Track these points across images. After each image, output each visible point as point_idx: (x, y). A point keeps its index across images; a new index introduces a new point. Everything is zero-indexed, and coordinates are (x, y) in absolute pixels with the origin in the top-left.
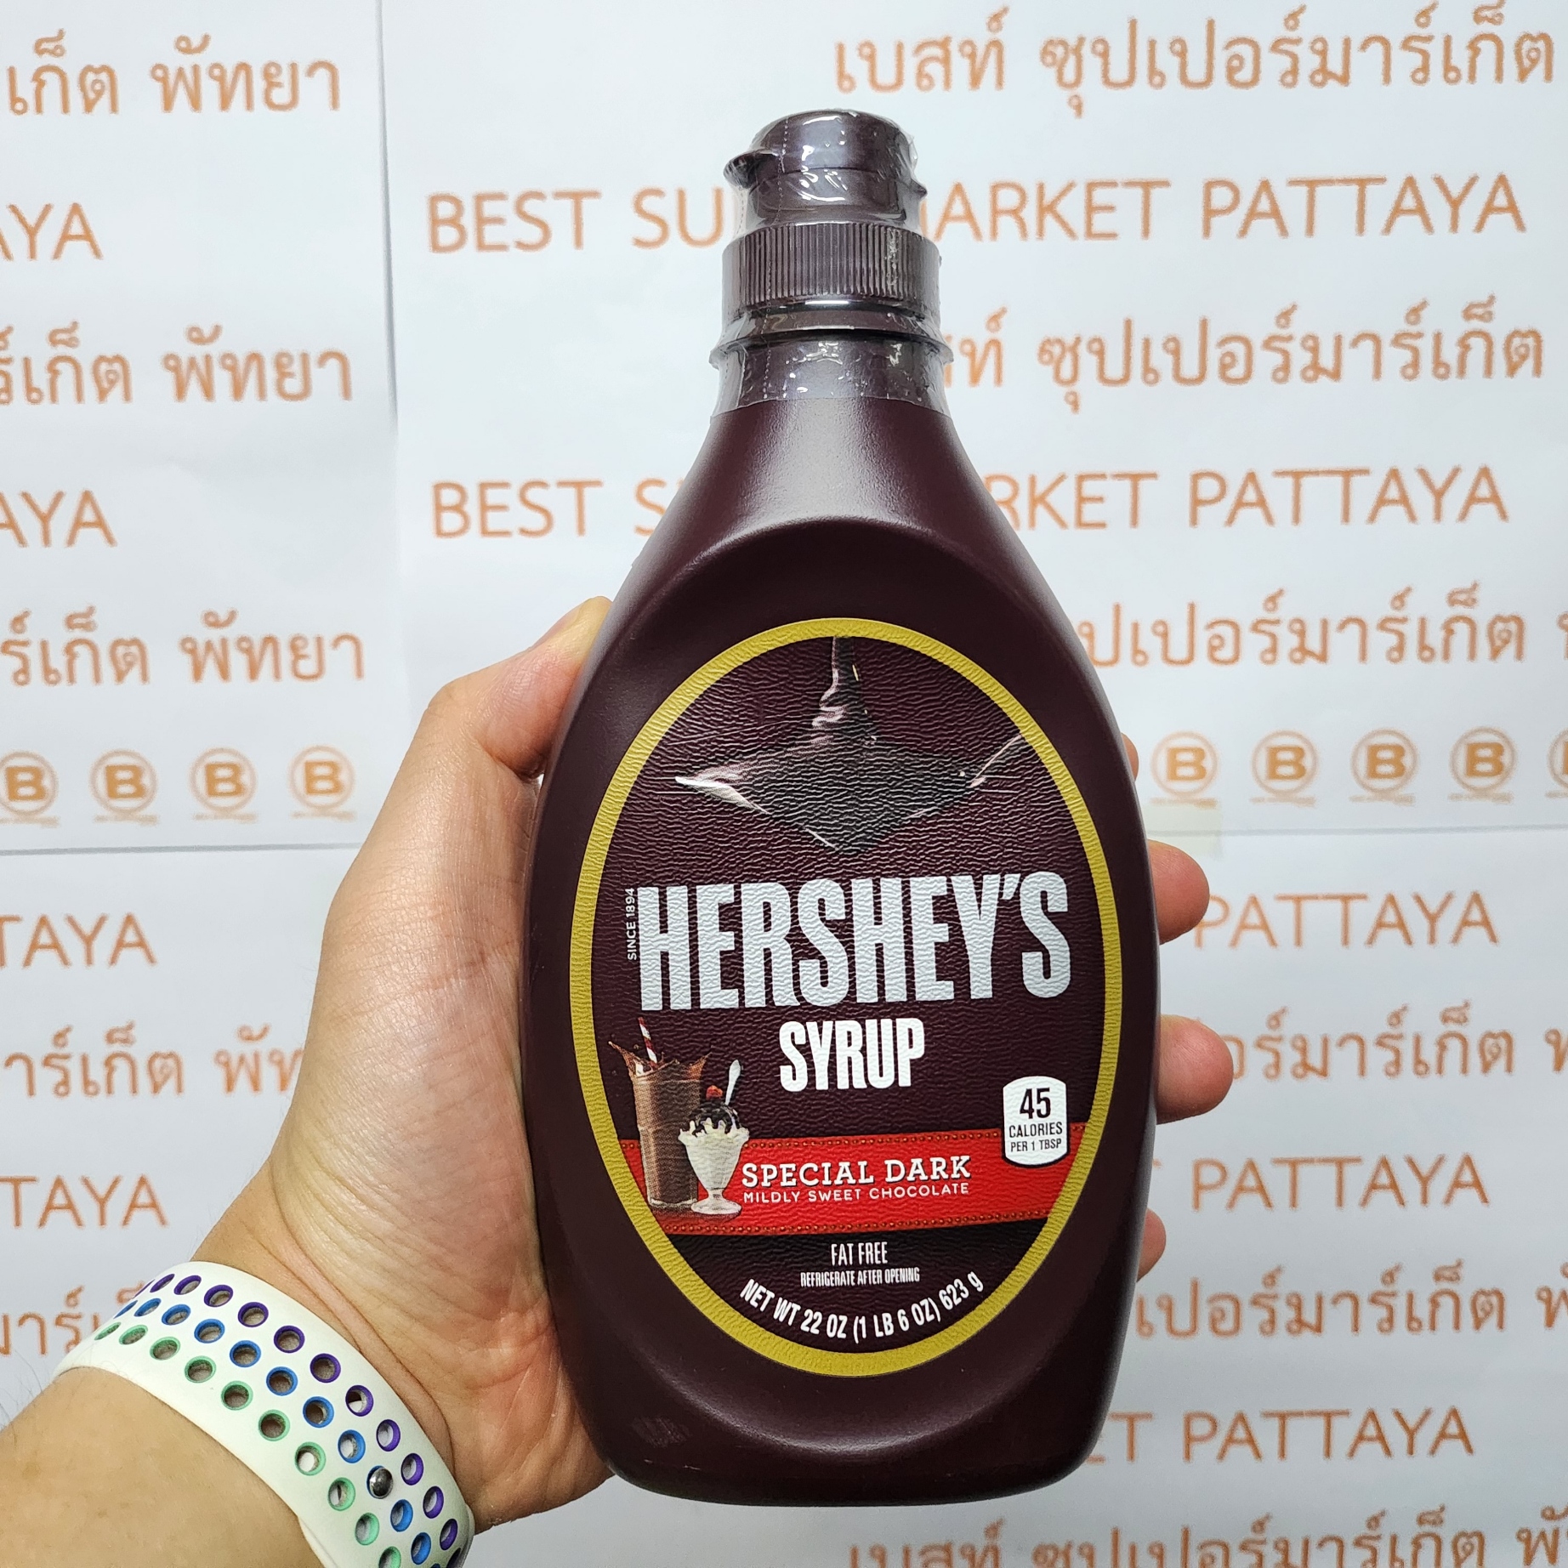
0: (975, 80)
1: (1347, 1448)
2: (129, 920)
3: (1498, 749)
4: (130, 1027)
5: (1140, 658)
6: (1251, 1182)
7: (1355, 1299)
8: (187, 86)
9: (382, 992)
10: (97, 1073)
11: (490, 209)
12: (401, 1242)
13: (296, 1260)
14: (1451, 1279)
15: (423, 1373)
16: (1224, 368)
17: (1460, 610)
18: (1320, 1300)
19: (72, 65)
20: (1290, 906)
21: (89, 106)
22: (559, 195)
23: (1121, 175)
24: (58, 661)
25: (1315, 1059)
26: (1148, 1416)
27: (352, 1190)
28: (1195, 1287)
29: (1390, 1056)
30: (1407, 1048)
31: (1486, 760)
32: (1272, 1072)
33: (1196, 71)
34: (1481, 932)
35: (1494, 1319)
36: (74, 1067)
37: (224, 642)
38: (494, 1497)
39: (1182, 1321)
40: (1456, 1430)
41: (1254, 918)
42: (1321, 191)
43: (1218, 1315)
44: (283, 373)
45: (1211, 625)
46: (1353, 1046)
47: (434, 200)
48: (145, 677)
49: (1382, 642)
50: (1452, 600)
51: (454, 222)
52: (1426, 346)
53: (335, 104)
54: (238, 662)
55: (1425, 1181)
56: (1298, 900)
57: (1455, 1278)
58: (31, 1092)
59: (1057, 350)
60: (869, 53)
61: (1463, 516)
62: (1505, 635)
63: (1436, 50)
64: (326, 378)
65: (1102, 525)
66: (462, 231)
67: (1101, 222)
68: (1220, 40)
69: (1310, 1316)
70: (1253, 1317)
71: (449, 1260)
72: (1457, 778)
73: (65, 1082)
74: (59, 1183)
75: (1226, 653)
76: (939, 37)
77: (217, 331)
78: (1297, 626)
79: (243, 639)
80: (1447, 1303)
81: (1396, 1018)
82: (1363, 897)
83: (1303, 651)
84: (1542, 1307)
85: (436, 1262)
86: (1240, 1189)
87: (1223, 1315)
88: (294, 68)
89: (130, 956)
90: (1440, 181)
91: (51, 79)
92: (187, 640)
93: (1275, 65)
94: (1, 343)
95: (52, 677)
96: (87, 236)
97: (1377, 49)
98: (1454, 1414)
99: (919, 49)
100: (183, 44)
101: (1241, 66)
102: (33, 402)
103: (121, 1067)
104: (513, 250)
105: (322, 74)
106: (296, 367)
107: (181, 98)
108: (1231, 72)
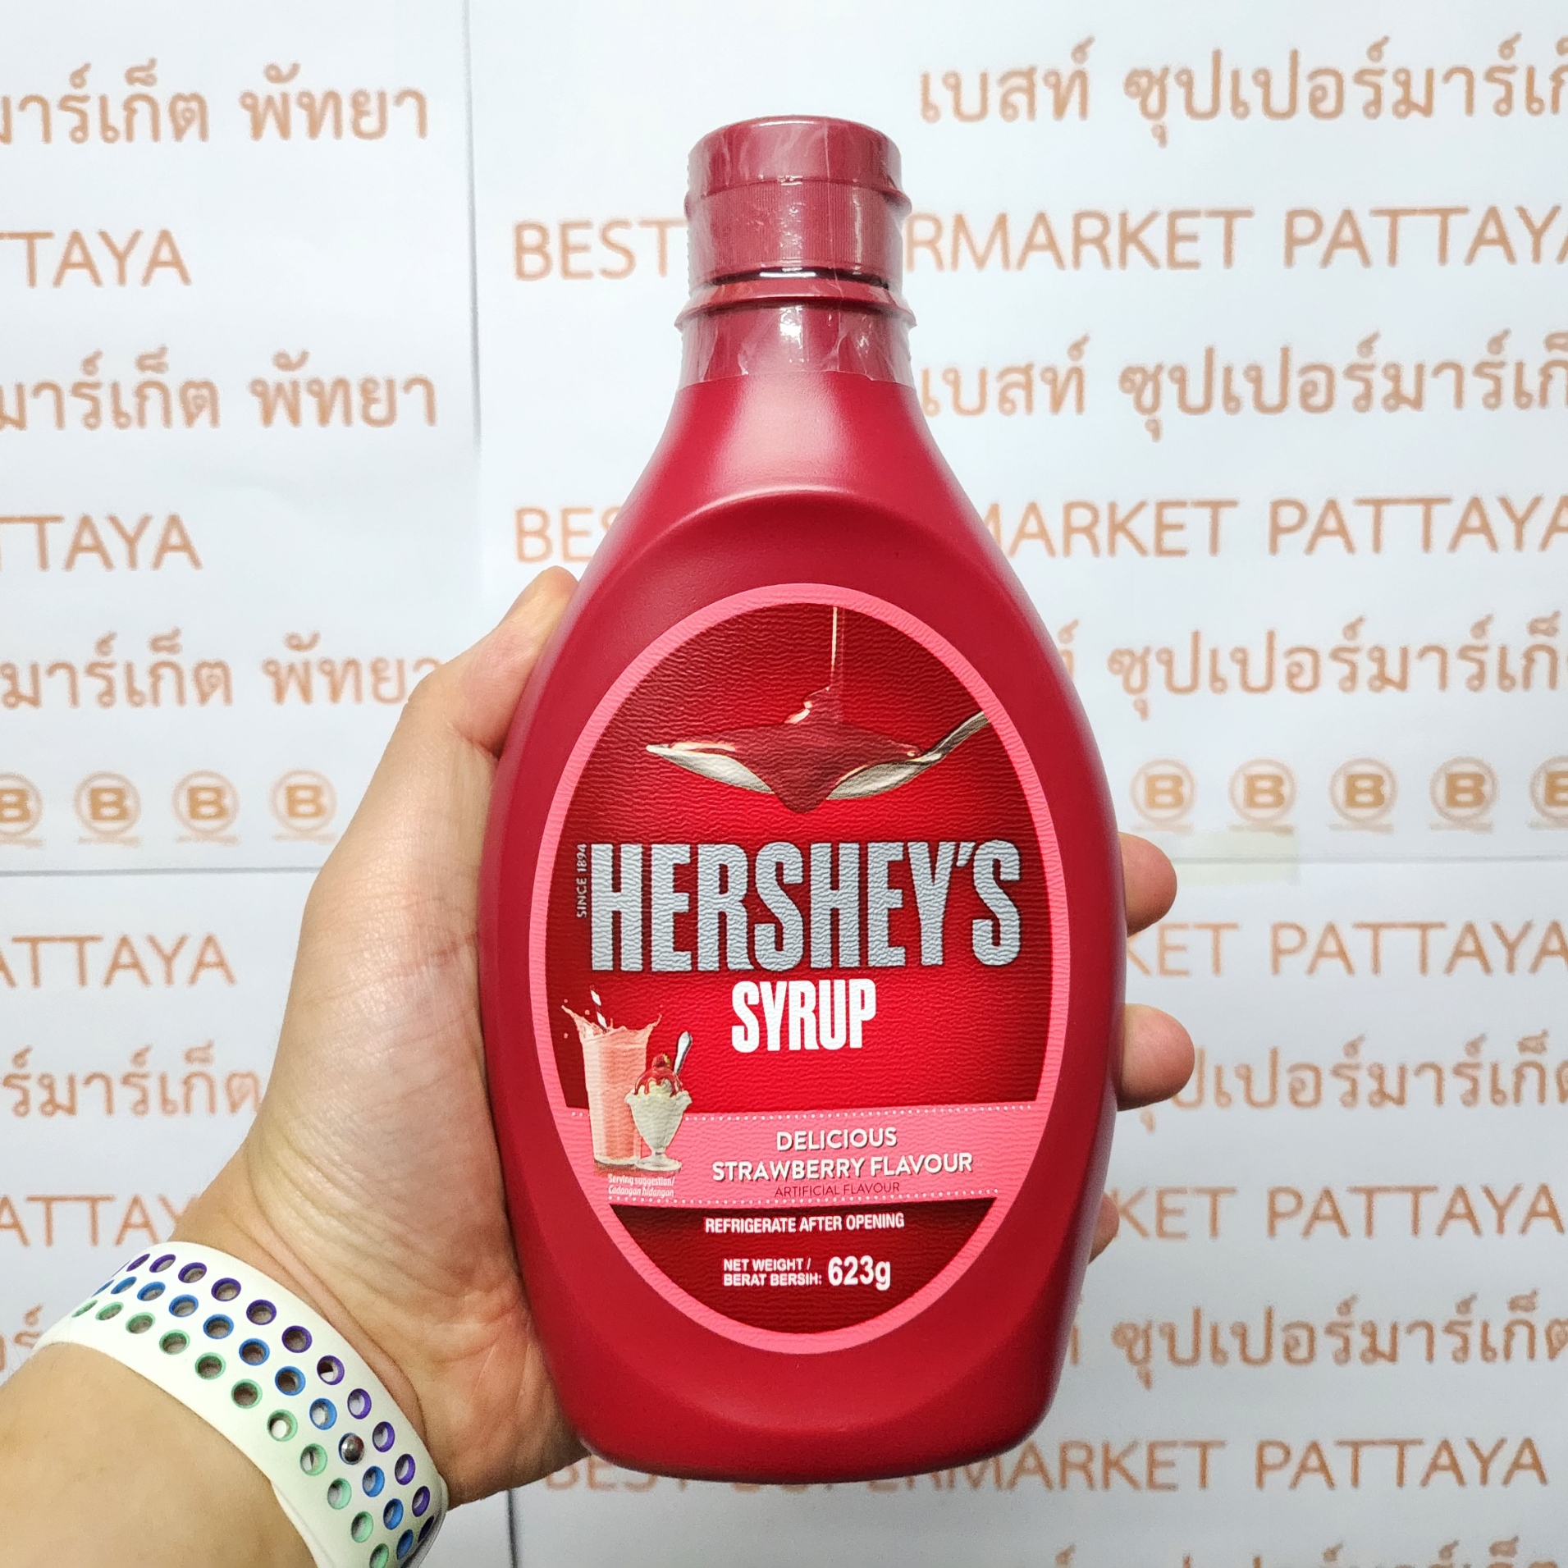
0: (1059, 110)
1: (1419, 1477)
2: (210, 940)
4: (209, 1046)
5: (1219, 685)
6: (1326, 1210)
7: (1429, 1328)
8: (276, 114)
10: (176, 1092)
11: (575, 236)
13: (265, 1236)
14: (1526, 1309)
16: (1305, 396)
17: (1541, 639)
18: (1394, 1329)
19: (162, 93)
20: (1368, 934)
21: (179, 133)
22: (645, 223)
23: (1204, 204)
24: (143, 683)
25: (1392, 1087)
26: (1221, 1444)
27: (318, 1169)
28: (1269, 1315)
29: (1468, 1085)
30: (1484, 1077)
31: (1564, 789)
32: (1349, 1099)
33: (1280, 101)
34: (1560, 960)
36: (152, 1086)
37: (307, 665)
39: (1256, 1349)
40: (1530, 1459)
41: (1331, 946)
42: (1403, 221)
43: (1292, 1343)
44: (368, 398)
45: (1292, 652)
46: (1430, 1075)
47: (520, 229)
48: (228, 699)
49: (1461, 670)
50: (1533, 629)
51: (540, 249)
52: (1508, 375)
53: (422, 129)
54: (320, 684)
55: (1501, 1210)
56: (1376, 928)
57: (1531, 1307)
58: (110, 1110)
59: (1138, 378)
60: (954, 84)
61: (1544, 545)
63: (1519, 81)
64: (411, 403)
65: (1182, 553)
66: (547, 258)
67: (1184, 251)
68: (1304, 70)
69: (1384, 1344)
70: (1328, 1346)
71: (413, 1238)
72: (1537, 805)
73: (144, 1101)
74: (136, 1201)
75: (1305, 680)
76: (1023, 66)
77: (304, 357)
78: (1377, 654)
79: (326, 662)
80: (1522, 1333)
81: (1474, 1046)
82: (1442, 925)
83: (1383, 678)
85: (399, 1238)
86: (1316, 1217)
87: (1297, 1343)
88: (382, 96)
89: (210, 976)
90: (1522, 212)
91: (142, 107)
92: (269, 663)
93: (1358, 96)
94: (90, 368)
95: (137, 699)
96: (176, 262)
97: (1460, 80)
98: (1528, 1443)
99: (1004, 79)
100: (273, 73)
101: (1324, 96)
102: (121, 426)
103: (200, 1086)
104: (598, 278)
105: (410, 102)
106: (382, 393)
107: (270, 126)
108: (1314, 102)
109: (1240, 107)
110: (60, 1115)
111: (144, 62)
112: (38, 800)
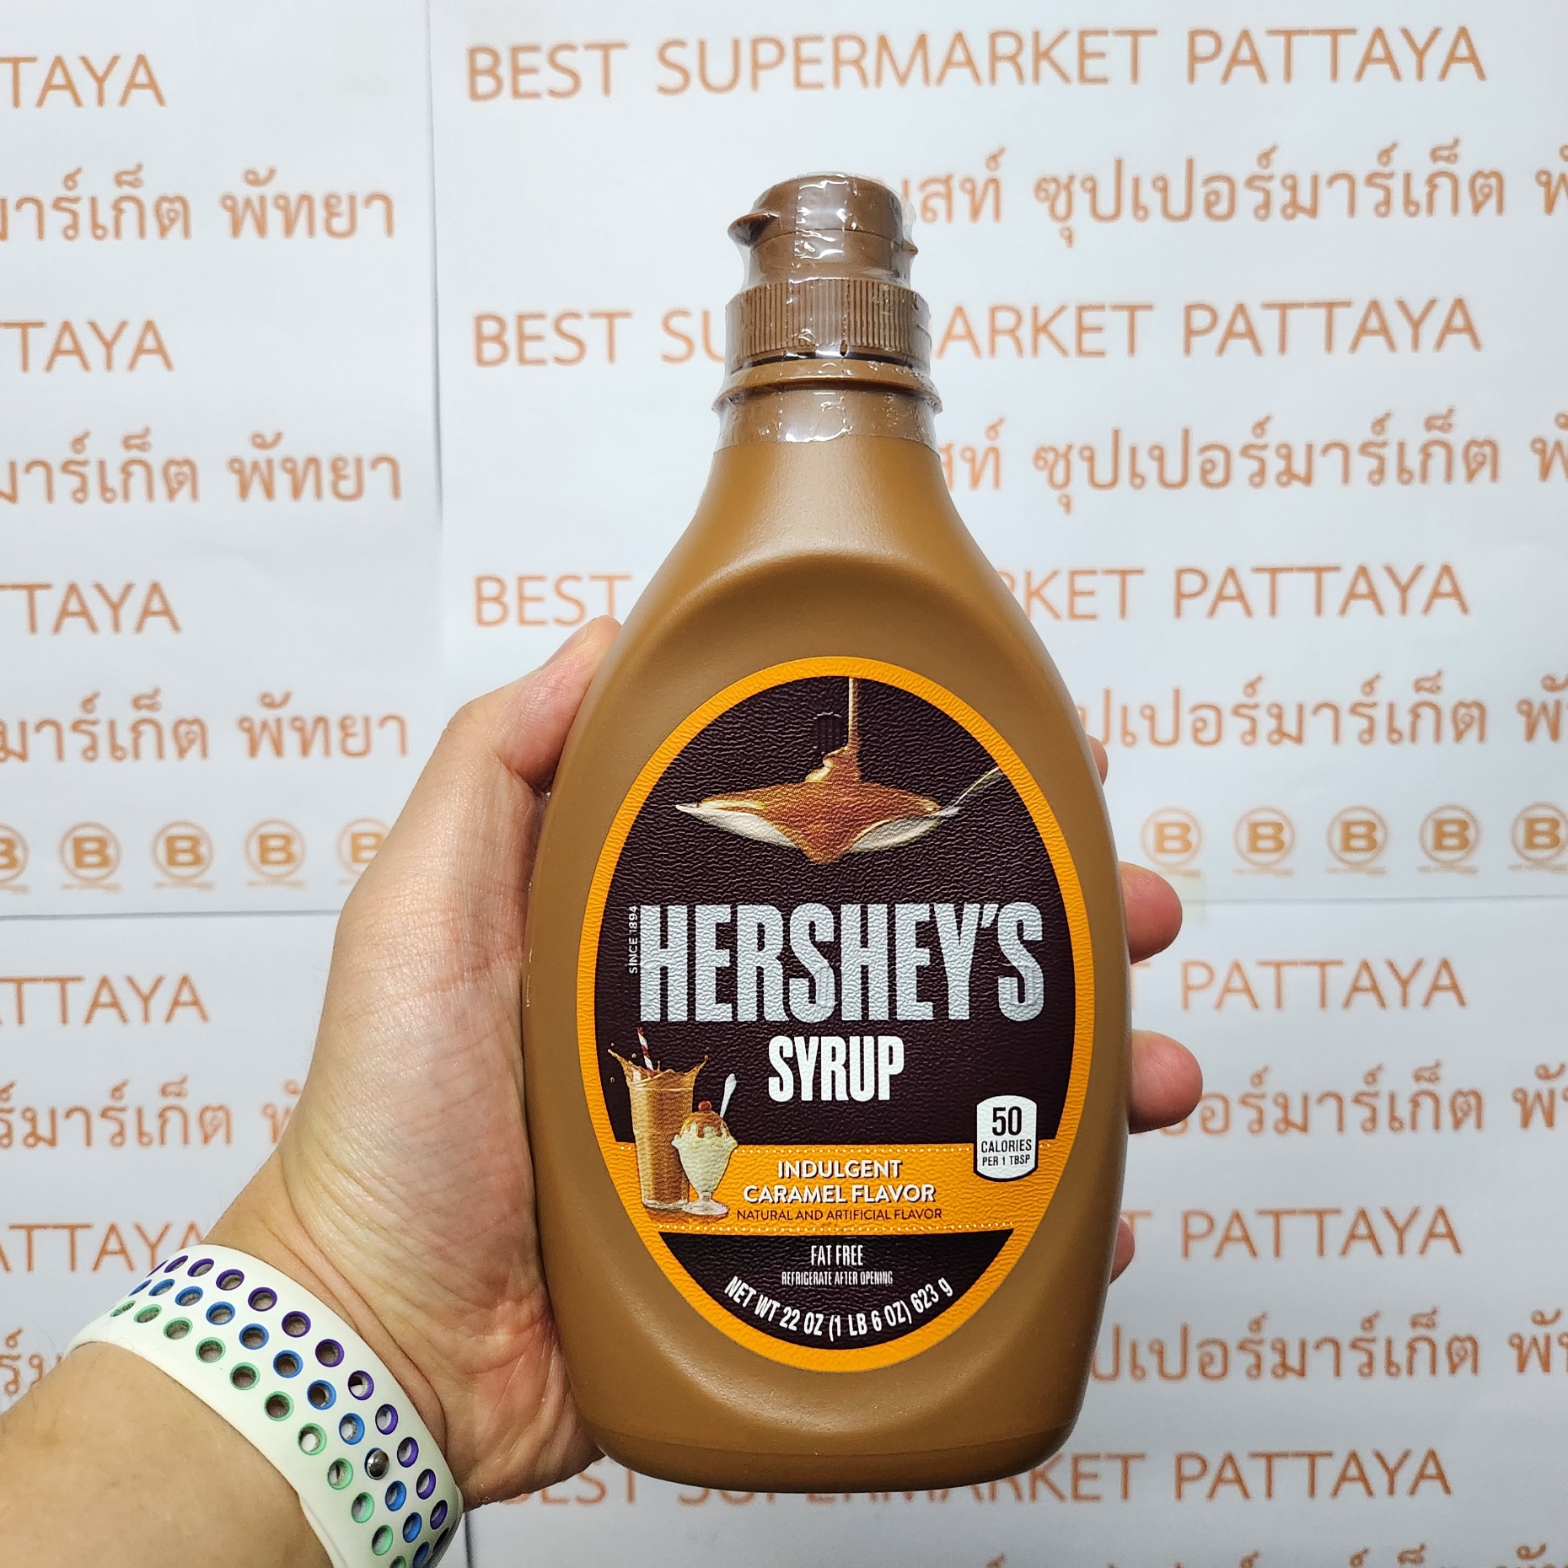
0: (975, 212)
1: (1330, 1488)
2: (185, 981)
3: (1464, 825)
4: (184, 1080)
5: (1130, 740)
6: (1236, 1232)
7: (1336, 1344)
8: (255, 215)
9: (392, 992)
10: (151, 1125)
11: (531, 327)
12: (403, 1231)
13: (304, 1248)
14: (1428, 1326)
15: (423, 1358)
16: (1205, 473)
17: (1426, 696)
18: (1303, 1345)
19: (148, 194)
20: (1270, 972)
21: (164, 231)
22: (595, 315)
23: (1108, 298)
24: (125, 739)
25: (1296, 1115)
26: (1141, 1456)
27: (358, 1182)
28: (1185, 1331)
29: (1367, 1112)
30: (1382, 1106)
31: (1452, 835)
32: (1256, 1127)
33: (1177, 205)
34: (1450, 997)
35: (1468, 1364)
36: (130, 1119)
37: (279, 722)
38: (483, 1477)
39: (1173, 1366)
40: (1434, 1470)
41: (1237, 982)
42: (1292, 314)
43: (1207, 1359)
44: (338, 474)
45: (1195, 709)
46: (1332, 1104)
47: (479, 319)
48: (205, 754)
49: (1353, 725)
50: (1418, 687)
51: (498, 339)
52: (1390, 454)
53: (390, 230)
54: (291, 740)
55: (1401, 1232)
56: (1278, 965)
57: (1431, 1325)
58: (89, 1142)
59: (1051, 457)
61: (1427, 609)
62: (1468, 719)
63: (1397, 186)
64: (377, 480)
65: (1093, 617)
66: (504, 346)
67: (1091, 341)
68: (1199, 176)
69: (1293, 1360)
70: (1241, 1361)
71: (451, 1250)
72: (1426, 851)
73: (121, 1133)
74: (113, 1229)
75: (1209, 734)
76: (942, 174)
77: (278, 437)
78: (1275, 711)
79: (297, 719)
80: (1423, 1349)
81: (1372, 1077)
82: (1339, 963)
83: (1281, 733)
84: (1514, 1353)
85: (438, 1251)
86: (1227, 1238)
87: (1212, 1358)
88: (352, 199)
89: (186, 1014)
90: (1402, 304)
91: (130, 208)
92: (243, 720)
93: (1248, 199)
94: (78, 447)
95: (119, 754)
96: (160, 350)
97: (1343, 185)
98: (1432, 1455)
99: (924, 185)
100: (251, 177)
101: (1217, 202)
102: (108, 501)
103: (174, 1119)
104: (552, 365)
105: (378, 205)
106: (350, 470)
107: (249, 225)
108: (1209, 206)
109: (1140, 210)
110: (42, 1146)
111: (131, 167)
112: (25, 849)
